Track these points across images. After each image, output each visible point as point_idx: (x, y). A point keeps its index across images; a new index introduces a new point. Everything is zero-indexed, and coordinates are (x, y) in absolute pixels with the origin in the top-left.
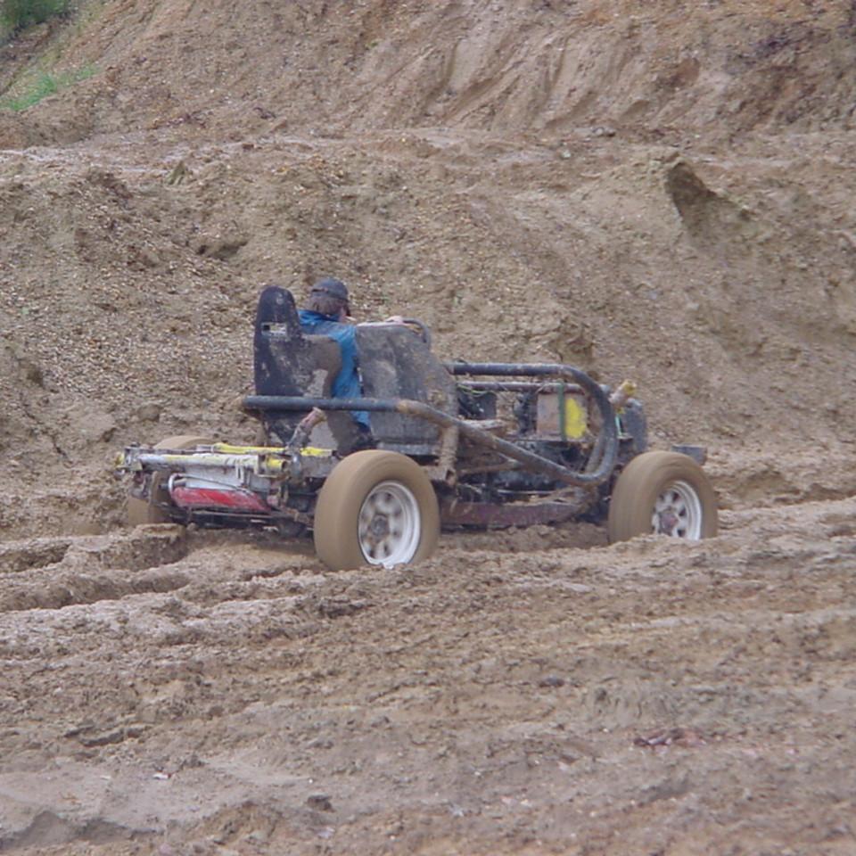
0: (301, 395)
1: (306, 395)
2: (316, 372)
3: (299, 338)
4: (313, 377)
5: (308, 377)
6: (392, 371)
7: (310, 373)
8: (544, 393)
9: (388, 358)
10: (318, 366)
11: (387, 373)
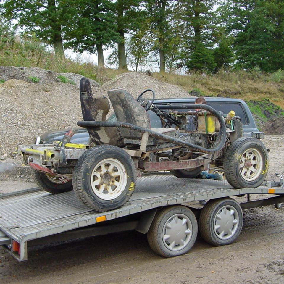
0: (94, 120)
1: (95, 120)
2: (99, 111)
3: (91, 98)
4: (97, 113)
5: (95, 113)
6: (122, 110)
7: (96, 111)
8: (200, 115)
9: (119, 104)
10: (99, 109)
11: (120, 110)
